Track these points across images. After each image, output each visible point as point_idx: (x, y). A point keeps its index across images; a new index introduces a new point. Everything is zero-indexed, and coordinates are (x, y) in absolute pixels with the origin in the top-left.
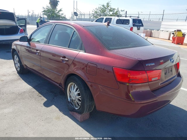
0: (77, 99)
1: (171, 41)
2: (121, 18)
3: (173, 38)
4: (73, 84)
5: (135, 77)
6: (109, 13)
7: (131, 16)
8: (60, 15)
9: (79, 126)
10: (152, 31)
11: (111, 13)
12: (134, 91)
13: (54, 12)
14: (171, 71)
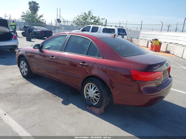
0: (95, 97)
1: (150, 49)
2: (107, 27)
3: (151, 46)
4: (90, 85)
5: (145, 77)
6: (90, 21)
7: (116, 26)
8: (41, 20)
9: (98, 118)
10: (132, 39)
11: (92, 21)
12: (145, 86)
13: (34, 17)
14: (166, 72)
